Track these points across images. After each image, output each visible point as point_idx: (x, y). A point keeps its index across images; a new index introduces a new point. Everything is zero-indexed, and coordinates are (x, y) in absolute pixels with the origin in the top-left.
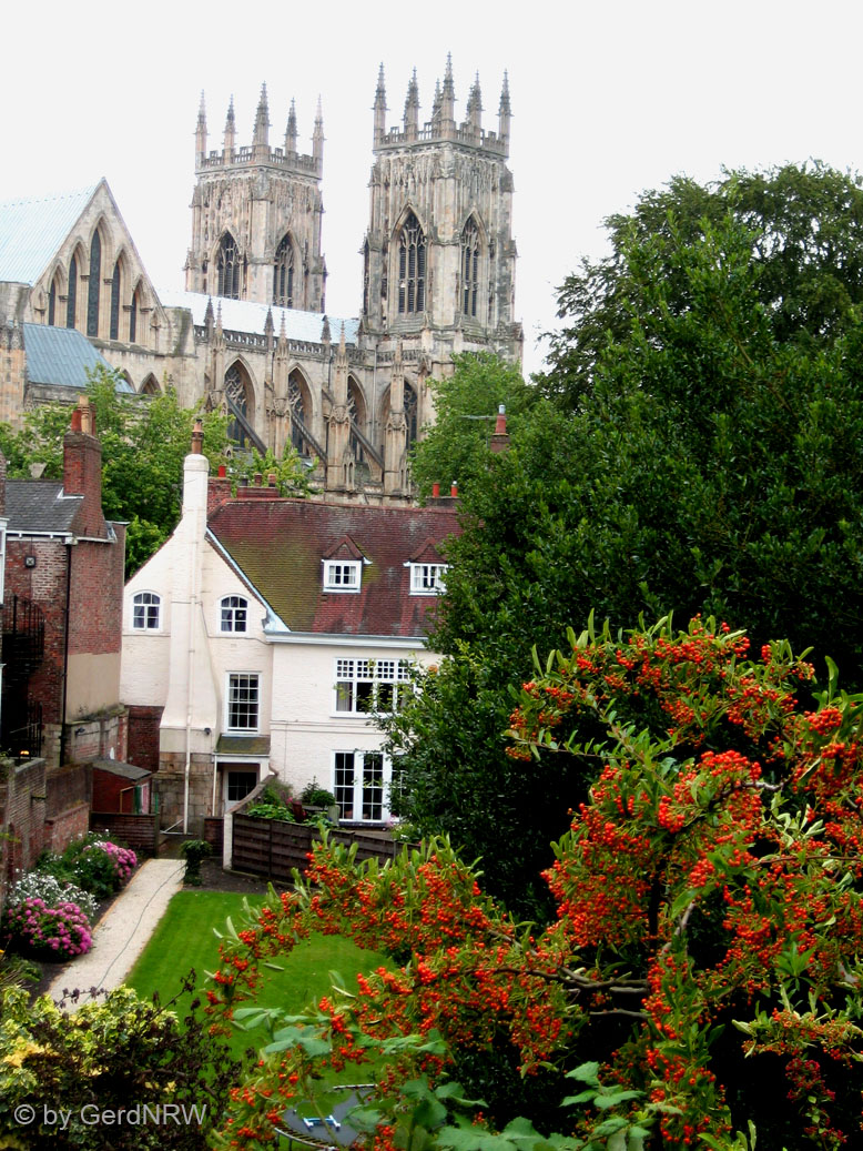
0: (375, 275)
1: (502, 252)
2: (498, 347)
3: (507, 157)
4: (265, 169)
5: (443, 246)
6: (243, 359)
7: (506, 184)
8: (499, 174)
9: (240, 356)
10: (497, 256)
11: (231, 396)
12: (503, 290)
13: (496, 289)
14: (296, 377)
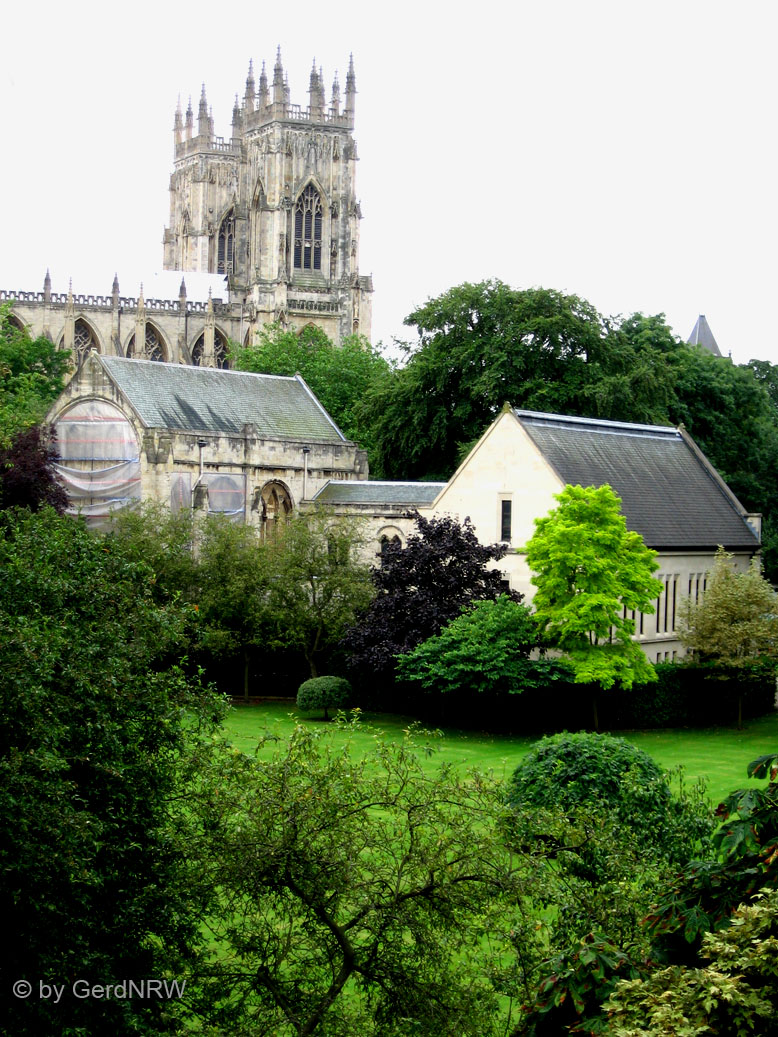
0: (241, 240)
1: (346, 212)
2: (341, 295)
3: (351, 129)
4: (204, 156)
5: (272, 211)
6: (86, 317)
7: (349, 153)
8: (342, 146)
9: (81, 315)
10: (341, 216)
11: (79, 348)
12: (344, 246)
13: (340, 244)
14: (151, 330)
